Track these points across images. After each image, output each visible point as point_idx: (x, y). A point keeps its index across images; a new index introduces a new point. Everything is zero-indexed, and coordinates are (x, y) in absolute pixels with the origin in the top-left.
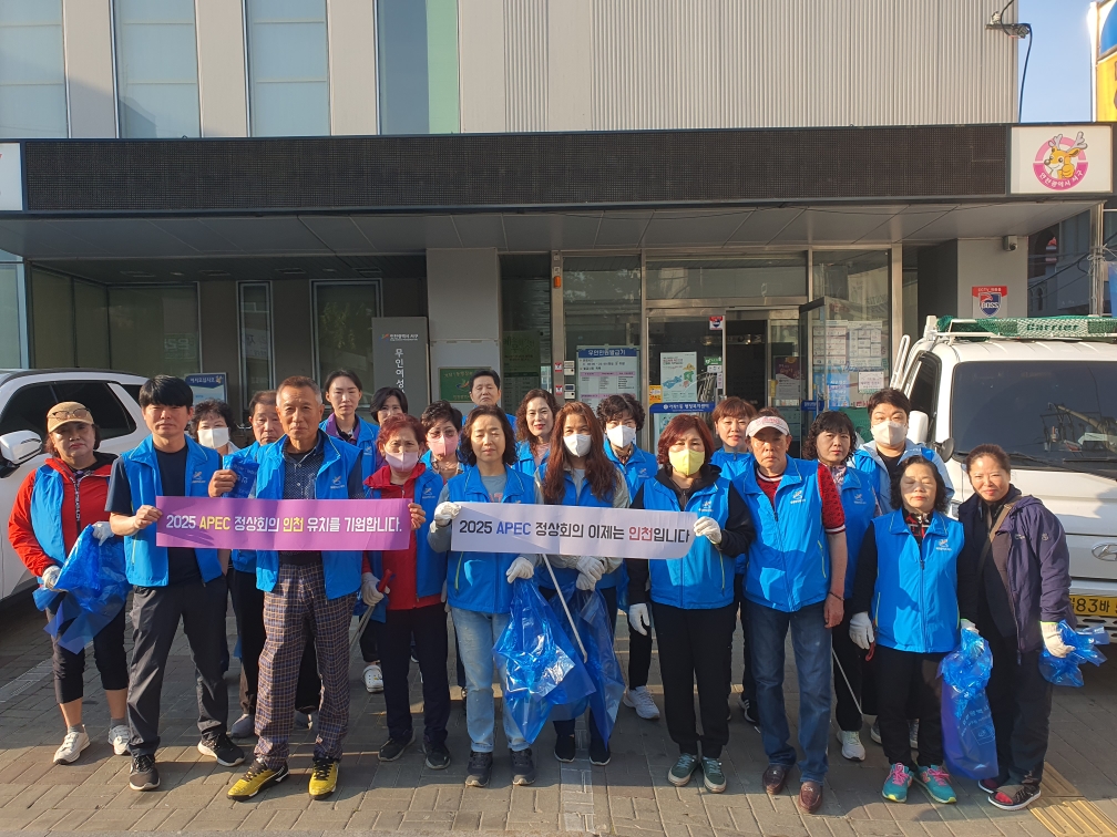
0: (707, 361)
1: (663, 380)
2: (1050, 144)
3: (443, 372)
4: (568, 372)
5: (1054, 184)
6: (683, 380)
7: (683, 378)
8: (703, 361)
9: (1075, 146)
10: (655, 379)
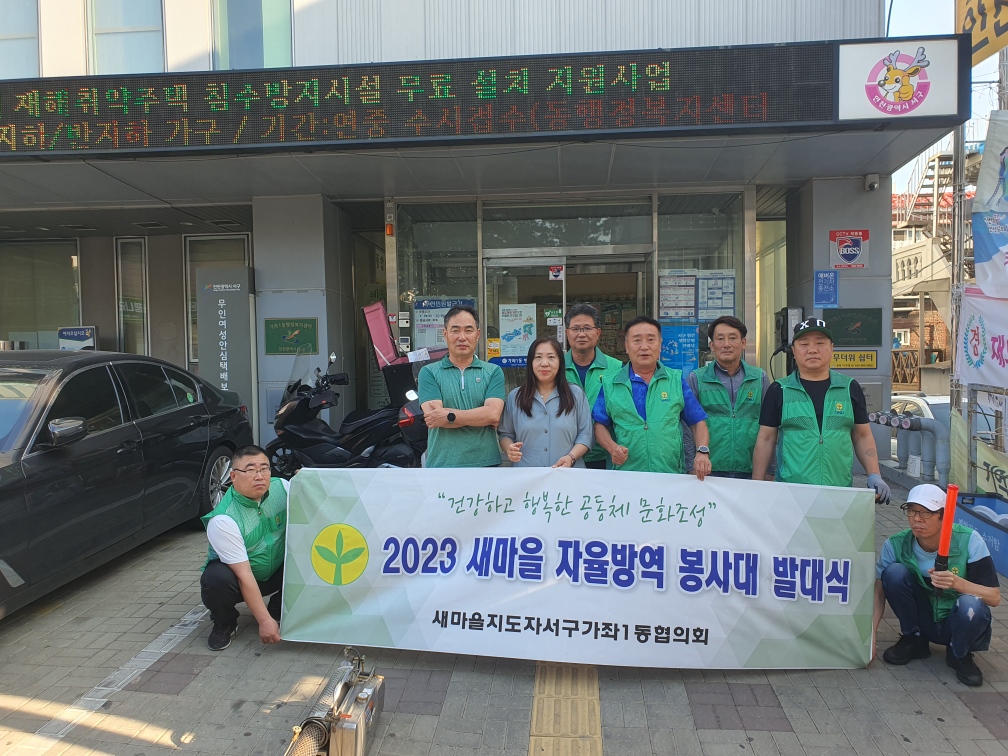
0: (547, 314)
1: (502, 334)
2: (887, 63)
3: (268, 323)
4: (403, 324)
5: (890, 107)
6: (523, 334)
7: (522, 331)
8: (543, 315)
9: (915, 63)
10: (494, 332)
